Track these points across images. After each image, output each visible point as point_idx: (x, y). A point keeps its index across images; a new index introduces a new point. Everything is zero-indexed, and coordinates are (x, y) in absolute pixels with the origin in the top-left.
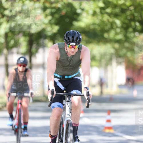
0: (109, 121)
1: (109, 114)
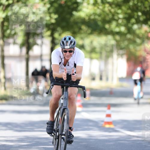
0: (109, 116)
1: (109, 109)
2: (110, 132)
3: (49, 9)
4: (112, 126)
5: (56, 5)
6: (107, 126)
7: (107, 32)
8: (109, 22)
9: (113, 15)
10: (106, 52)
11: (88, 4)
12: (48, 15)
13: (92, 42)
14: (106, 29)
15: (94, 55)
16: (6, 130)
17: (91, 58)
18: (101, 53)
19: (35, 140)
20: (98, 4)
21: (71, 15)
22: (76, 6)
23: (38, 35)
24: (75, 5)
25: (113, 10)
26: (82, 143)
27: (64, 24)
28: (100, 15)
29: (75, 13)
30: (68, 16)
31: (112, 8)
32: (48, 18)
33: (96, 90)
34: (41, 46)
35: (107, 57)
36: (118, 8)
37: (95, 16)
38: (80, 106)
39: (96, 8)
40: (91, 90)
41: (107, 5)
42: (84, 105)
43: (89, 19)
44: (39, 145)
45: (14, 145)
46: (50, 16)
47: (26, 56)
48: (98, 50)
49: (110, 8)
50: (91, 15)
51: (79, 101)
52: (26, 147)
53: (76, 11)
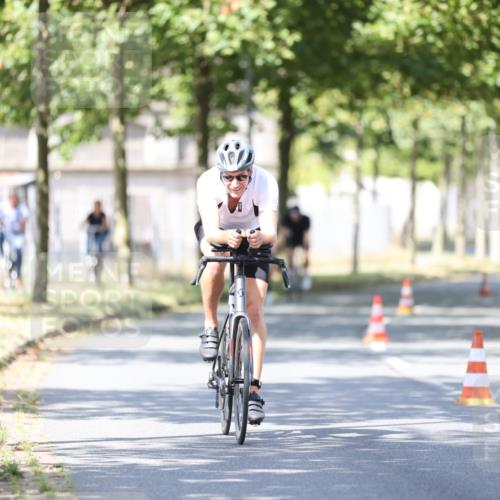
1: (479, 345)
3: (271, 15)
4: (488, 402)
8: (474, 56)
9: (487, 33)
10: (466, 154)
12: (268, 35)
13: (415, 124)
14: (463, 79)
15: (423, 168)
16: (138, 415)
17: (415, 179)
18: (448, 159)
21: (348, 31)
25: (483, 17)
26: (391, 458)
28: (441, 35)
29: (357, 26)
30: (335, 39)
32: (269, 45)
33: (435, 279)
35: (469, 172)
37: (425, 35)
38: (378, 336)
39: (428, 9)
40: (416, 280)
42: (393, 333)
43: (407, 46)
44: (249, 468)
45: (164, 467)
46: (276, 39)
47: (200, 171)
48: (437, 148)
50: (412, 34)
51: (379, 319)
52: (206, 471)
53: (365, 20)
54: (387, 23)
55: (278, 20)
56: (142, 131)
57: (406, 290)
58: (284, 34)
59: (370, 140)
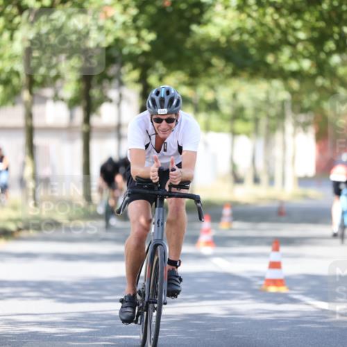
1: (276, 249)
2: (279, 303)
3: (135, 19)
4: (283, 290)
5: (151, 9)
6: (273, 289)
7: (271, 73)
8: (275, 49)
9: (284, 33)
10: (269, 117)
11: (226, 7)
12: (133, 33)
13: (234, 96)
14: (267, 65)
15: (239, 126)
16: (38, 298)
17: (234, 133)
18: (256, 121)
19: (106, 322)
20: (249, 6)
21: (188, 32)
22: (198, 13)
23: (110, 79)
24: (196, 11)
25: (282, 22)
26: (215, 328)
27: (172, 54)
28: (253, 33)
29: (194, 27)
30: (179, 36)
31: (281, 15)
32: (133, 40)
33: (247, 204)
34: (119, 105)
35: (271, 130)
36: (295, 15)
37: (241, 35)
38: (208, 243)
39: (243, 16)
40: (233, 205)
41: (270, 10)
42: (218, 241)
43: (228, 41)
44: (117, 335)
45: (57, 334)
46: (138, 36)
47: (84, 128)
48: (249, 113)
49: (276, 16)
50: (233, 33)
51: (207, 231)
52: (86, 337)
53: (199, 23)
54: (215, 25)
55: (140, 23)
56: (44, 100)
57: (227, 212)
58: (144, 33)
59: (203, 106)
